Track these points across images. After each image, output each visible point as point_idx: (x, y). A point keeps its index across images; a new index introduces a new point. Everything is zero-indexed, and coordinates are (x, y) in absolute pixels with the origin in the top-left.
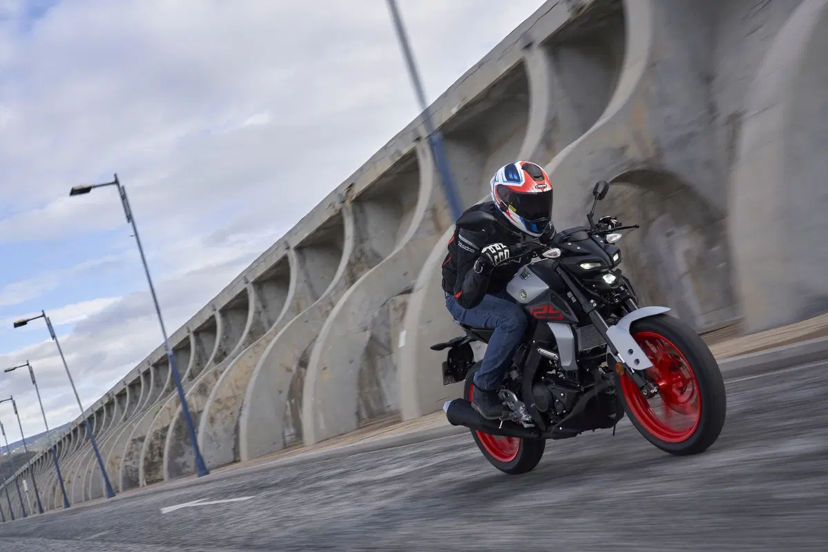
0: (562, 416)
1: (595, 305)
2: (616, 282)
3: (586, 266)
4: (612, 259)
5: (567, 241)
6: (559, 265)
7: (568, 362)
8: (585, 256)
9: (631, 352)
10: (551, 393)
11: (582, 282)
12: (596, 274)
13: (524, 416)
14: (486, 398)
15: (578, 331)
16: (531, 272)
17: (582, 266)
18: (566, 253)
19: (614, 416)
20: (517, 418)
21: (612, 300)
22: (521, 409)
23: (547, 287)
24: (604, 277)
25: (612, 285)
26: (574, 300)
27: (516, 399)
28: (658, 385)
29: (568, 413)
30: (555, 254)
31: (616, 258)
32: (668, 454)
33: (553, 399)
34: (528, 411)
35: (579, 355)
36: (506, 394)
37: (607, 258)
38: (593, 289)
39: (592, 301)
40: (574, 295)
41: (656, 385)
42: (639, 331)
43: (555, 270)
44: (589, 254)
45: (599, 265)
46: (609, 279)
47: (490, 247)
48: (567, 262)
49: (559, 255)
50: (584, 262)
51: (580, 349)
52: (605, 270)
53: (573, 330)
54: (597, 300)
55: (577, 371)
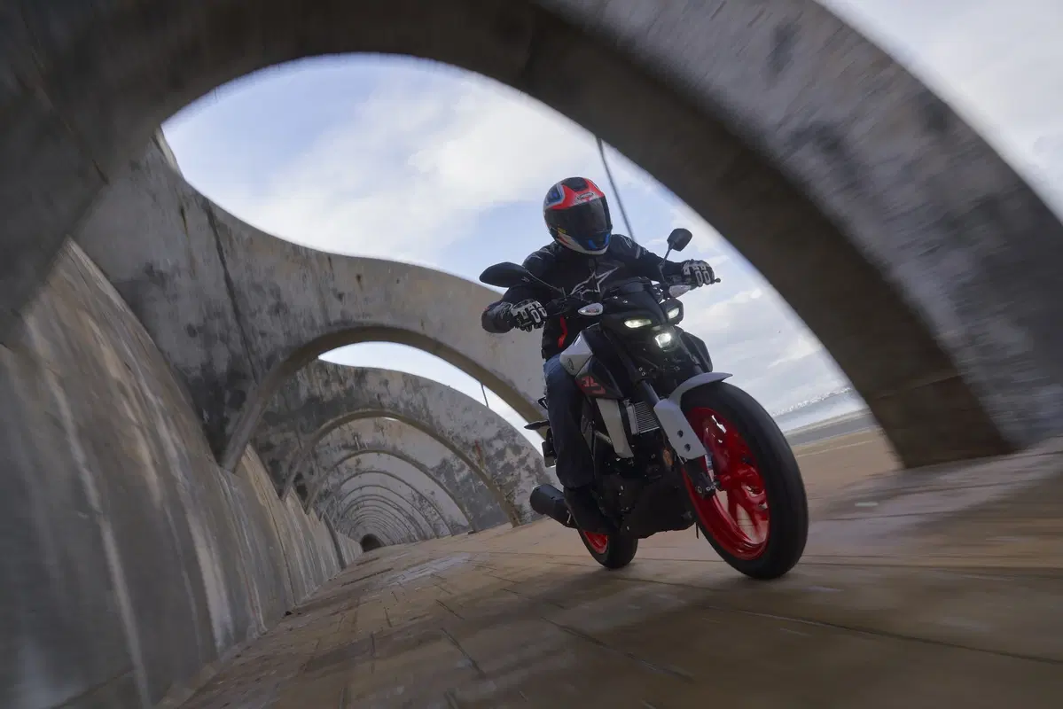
1: (644, 374)
2: (673, 343)
3: (633, 324)
4: (666, 316)
7: (621, 448)
8: (632, 311)
12: (646, 334)
15: (630, 409)
17: (627, 324)
18: (611, 308)
23: (591, 352)
24: (657, 339)
25: (665, 348)
30: (597, 310)
31: (672, 314)
35: (632, 439)
37: (661, 314)
38: (644, 354)
39: (641, 369)
44: (638, 308)
45: (649, 322)
46: (664, 339)
47: (522, 310)
49: (601, 311)
50: (632, 318)
51: (634, 431)
52: (657, 328)
53: (622, 408)
54: (646, 368)
55: (631, 458)
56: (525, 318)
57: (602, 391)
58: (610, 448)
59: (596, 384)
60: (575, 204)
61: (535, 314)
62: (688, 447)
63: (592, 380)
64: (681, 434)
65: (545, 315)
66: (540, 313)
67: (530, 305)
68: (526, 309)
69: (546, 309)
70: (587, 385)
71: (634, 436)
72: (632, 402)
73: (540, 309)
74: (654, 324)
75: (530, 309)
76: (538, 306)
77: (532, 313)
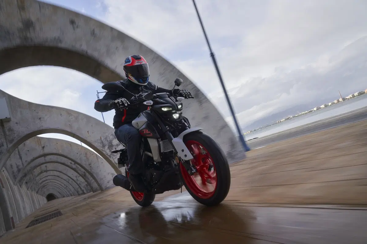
2: (179, 117)
3: (165, 109)
4: (178, 107)
5: (157, 98)
7: (156, 157)
8: (164, 104)
11: (163, 118)
12: (169, 113)
15: (161, 142)
16: (142, 114)
17: (163, 109)
18: (156, 103)
23: (147, 120)
24: (173, 115)
25: (177, 119)
28: (196, 169)
29: (158, 182)
30: (150, 103)
31: (180, 107)
33: (152, 175)
37: (175, 106)
38: (168, 121)
39: (167, 127)
44: (166, 103)
45: (171, 109)
46: (176, 116)
47: (119, 101)
48: (156, 107)
49: (152, 104)
51: (162, 151)
52: (174, 111)
53: (158, 142)
54: (169, 126)
55: (160, 162)
56: (120, 104)
57: (151, 135)
58: (152, 158)
59: (149, 132)
60: (136, 64)
61: (125, 102)
62: (186, 156)
63: (147, 130)
64: (183, 151)
65: (129, 103)
66: (127, 102)
67: (123, 99)
68: (121, 101)
69: (129, 102)
70: (145, 132)
71: (162, 153)
72: (162, 140)
73: (127, 101)
74: (173, 110)
75: (123, 101)
76: (126, 100)
77: (124, 102)
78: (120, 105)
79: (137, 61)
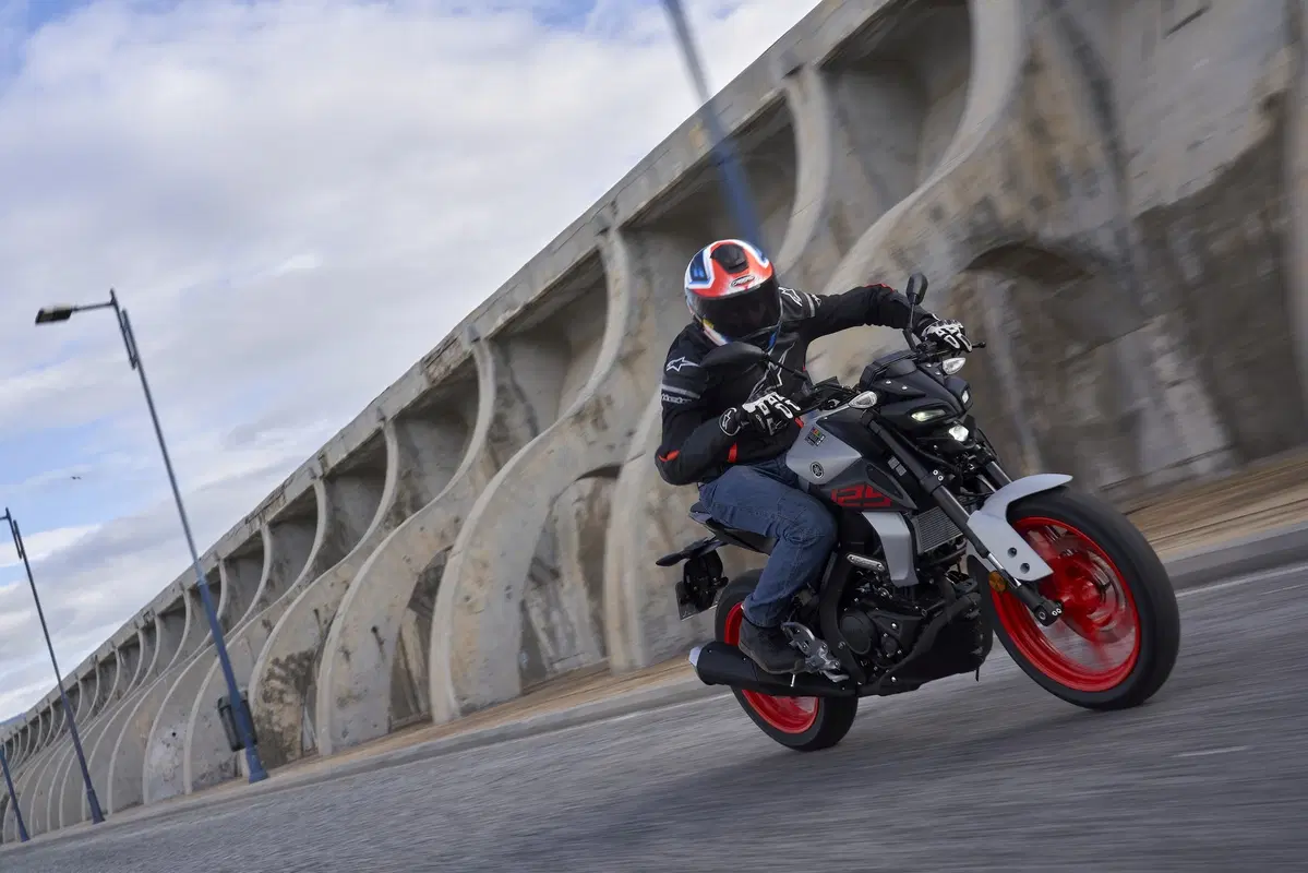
0: (895, 659)
1: (941, 478)
2: (970, 436)
3: (921, 417)
4: (960, 400)
5: (883, 377)
6: (875, 419)
7: (901, 574)
8: (915, 399)
9: (1013, 552)
10: (875, 624)
11: (916, 443)
12: (938, 427)
13: (828, 662)
14: (766, 638)
15: (917, 522)
16: (824, 432)
17: (914, 416)
18: (886, 398)
19: (979, 651)
20: (816, 668)
21: (966, 467)
22: (822, 653)
23: (859, 455)
24: (951, 432)
25: (966, 443)
26: (902, 471)
27: (812, 637)
28: (1060, 601)
29: (905, 654)
30: (868, 401)
31: (965, 398)
32: (1083, 709)
33: (878, 633)
34: (832, 654)
35: (920, 561)
36: (794, 629)
37: (954, 399)
38: (934, 453)
39: (936, 472)
40: (902, 463)
41: (1057, 601)
42: (1022, 516)
43: (868, 427)
44: (923, 396)
45: (940, 412)
46: (959, 434)
48: (886, 412)
49: (874, 403)
50: (917, 410)
51: (920, 551)
52: (949, 420)
54: (943, 469)
55: (916, 585)
56: (766, 412)
58: (885, 577)
61: (782, 407)
66: (790, 407)
67: (768, 397)
68: (766, 402)
69: (798, 405)
71: (921, 556)
73: (788, 402)
74: (945, 415)
75: (771, 403)
76: (781, 398)
77: (778, 406)
78: (765, 418)
79: (731, 279)
